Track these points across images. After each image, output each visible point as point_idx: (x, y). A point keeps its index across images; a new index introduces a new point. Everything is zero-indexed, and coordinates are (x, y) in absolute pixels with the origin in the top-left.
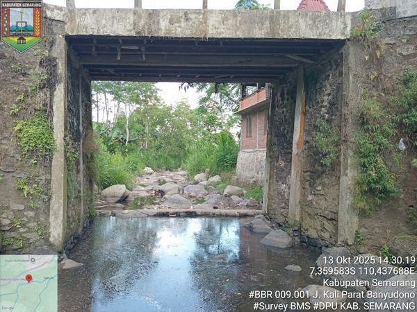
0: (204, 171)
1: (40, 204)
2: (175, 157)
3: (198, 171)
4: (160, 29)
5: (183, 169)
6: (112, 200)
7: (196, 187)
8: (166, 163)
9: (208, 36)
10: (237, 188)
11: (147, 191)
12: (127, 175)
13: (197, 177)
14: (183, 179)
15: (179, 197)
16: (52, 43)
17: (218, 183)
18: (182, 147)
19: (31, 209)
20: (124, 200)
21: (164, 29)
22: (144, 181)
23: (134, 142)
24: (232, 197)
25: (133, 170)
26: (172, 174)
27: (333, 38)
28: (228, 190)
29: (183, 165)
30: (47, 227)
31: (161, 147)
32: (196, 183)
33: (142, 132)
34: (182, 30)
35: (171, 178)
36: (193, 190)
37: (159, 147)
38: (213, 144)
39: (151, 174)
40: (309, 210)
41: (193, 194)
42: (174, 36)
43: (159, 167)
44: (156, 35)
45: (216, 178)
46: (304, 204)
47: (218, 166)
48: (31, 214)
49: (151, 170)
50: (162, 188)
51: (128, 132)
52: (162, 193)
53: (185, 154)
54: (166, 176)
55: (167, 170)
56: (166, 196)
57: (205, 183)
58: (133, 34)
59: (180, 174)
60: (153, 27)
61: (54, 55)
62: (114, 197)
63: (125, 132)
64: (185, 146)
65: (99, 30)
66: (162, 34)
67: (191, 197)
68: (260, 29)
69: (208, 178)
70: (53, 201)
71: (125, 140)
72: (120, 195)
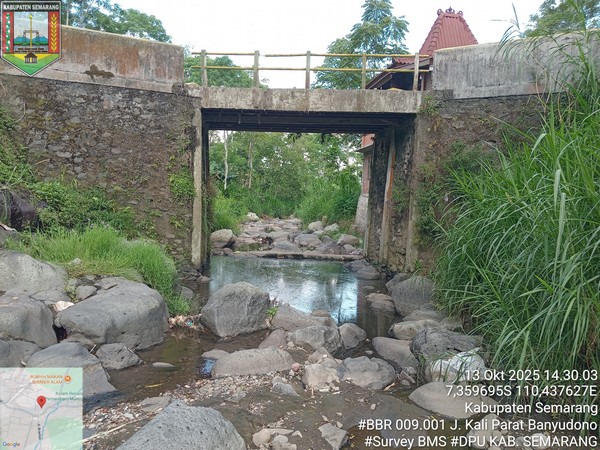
0: (321, 219)
1: (185, 235)
2: (286, 200)
3: (314, 219)
4: (272, 104)
5: (296, 216)
6: (219, 245)
7: (310, 237)
8: (274, 208)
9: (309, 110)
10: (353, 237)
11: (254, 239)
12: (233, 220)
13: (312, 225)
14: (296, 228)
15: (288, 243)
16: (192, 116)
17: (335, 233)
18: (296, 186)
19: (180, 238)
20: (231, 244)
21: (275, 104)
22: (248, 228)
23: (234, 179)
24: (345, 246)
25: (238, 215)
26: (282, 222)
27: (407, 112)
28: (343, 238)
29: (297, 211)
30: (190, 251)
31: (268, 187)
32: (310, 232)
33: (244, 167)
34: (289, 106)
35: (281, 226)
36: (304, 238)
37: (265, 187)
38: (333, 185)
39: (256, 221)
40: (393, 249)
41: (303, 243)
42: (283, 109)
43: (266, 212)
44: (270, 109)
45: (333, 227)
46: (391, 244)
47: (337, 212)
48: (179, 241)
49: (255, 217)
50: (270, 235)
51: (227, 166)
52: (270, 240)
53: (300, 197)
54: (275, 223)
55: (275, 217)
56: (275, 243)
57: (320, 232)
58: (252, 108)
59: (292, 222)
60: (268, 103)
61: (194, 125)
62: (220, 241)
63: (223, 166)
64: (300, 186)
65: (226, 104)
66: (274, 108)
67: (302, 246)
68: (350, 105)
69: (325, 227)
70: (194, 232)
71: (224, 177)
72: (227, 240)
